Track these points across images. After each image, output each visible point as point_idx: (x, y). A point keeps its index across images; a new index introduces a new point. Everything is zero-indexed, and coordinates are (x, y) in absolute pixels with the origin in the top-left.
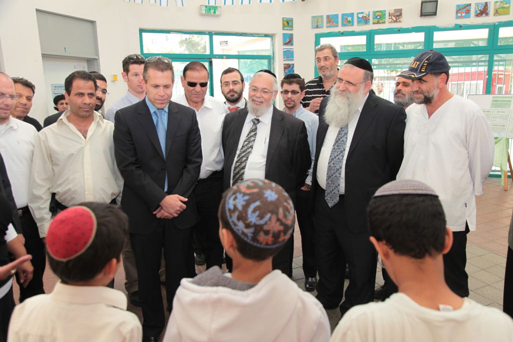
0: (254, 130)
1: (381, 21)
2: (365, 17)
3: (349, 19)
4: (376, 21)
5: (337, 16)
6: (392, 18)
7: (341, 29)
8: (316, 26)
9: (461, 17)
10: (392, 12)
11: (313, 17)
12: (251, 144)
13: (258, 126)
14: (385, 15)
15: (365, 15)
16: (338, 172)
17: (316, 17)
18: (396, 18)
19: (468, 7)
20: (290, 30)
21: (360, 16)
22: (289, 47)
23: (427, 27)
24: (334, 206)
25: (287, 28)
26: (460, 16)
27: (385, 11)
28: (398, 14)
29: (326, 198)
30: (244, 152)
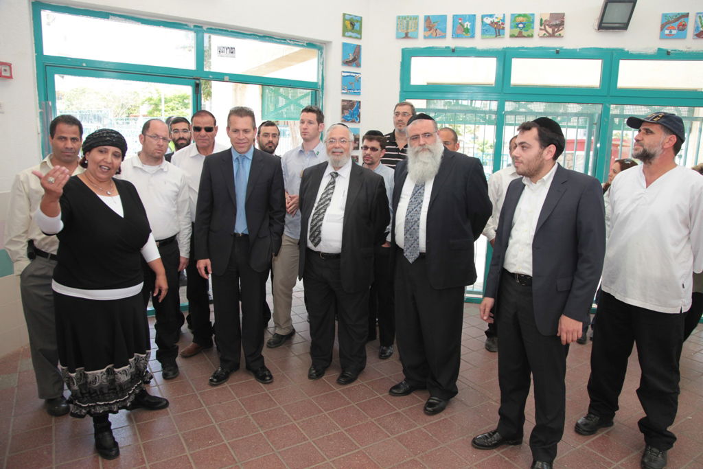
0: (332, 183)
1: (525, 33)
2: (496, 23)
3: (467, 24)
4: (516, 32)
5: (444, 18)
6: (545, 30)
7: (449, 42)
8: (404, 36)
9: (670, 36)
10: (546, 18)
11: (399, 18)
12: (329, 197)
13: (337, 179)
14: (533, 22)
15: (496, 20)
16: (416, 224)
17: (404, 18)
18: (553, 30)
19: (682, 20)
20: (356, 38)
21: (488, 21)
22: (352, 69)
23: (607, 49)
24: (415, 261)
25: (350, 34)
26: (668, 35)
27: (533, 15)
28: (558, 22)
29: (405, 255)
30: (322, 204)
